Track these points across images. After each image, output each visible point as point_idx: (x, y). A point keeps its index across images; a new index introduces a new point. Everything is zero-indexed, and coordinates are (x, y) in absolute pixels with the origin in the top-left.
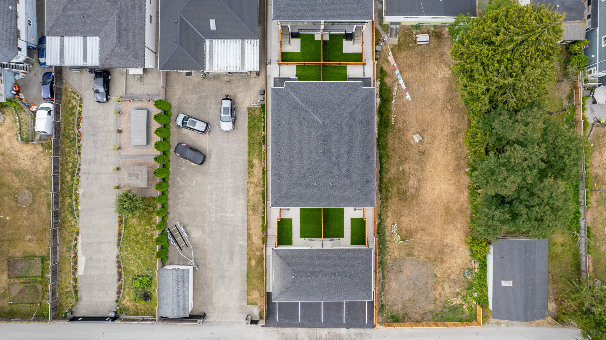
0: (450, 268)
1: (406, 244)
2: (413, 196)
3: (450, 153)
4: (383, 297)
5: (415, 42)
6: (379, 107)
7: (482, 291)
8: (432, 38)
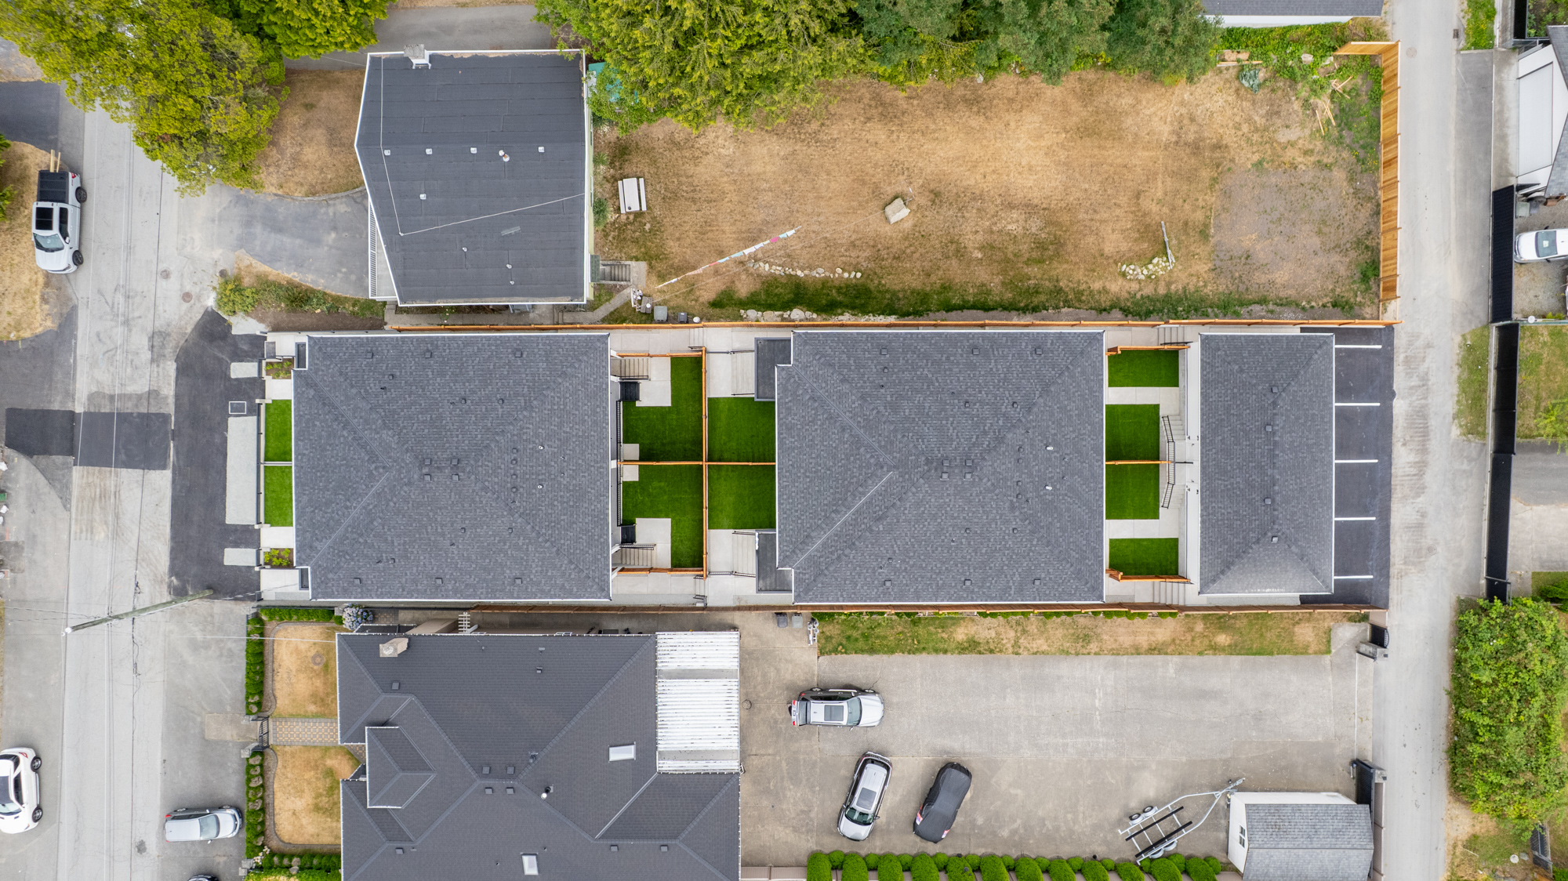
0: (1238, 127)
1: (1174, 242)
2: (1049, 223)
3: (935, 123)
4: (1313, 304)
5: (639, 214)
6: (814, 311)
7: (1298, 42)
8: (627, 169)
